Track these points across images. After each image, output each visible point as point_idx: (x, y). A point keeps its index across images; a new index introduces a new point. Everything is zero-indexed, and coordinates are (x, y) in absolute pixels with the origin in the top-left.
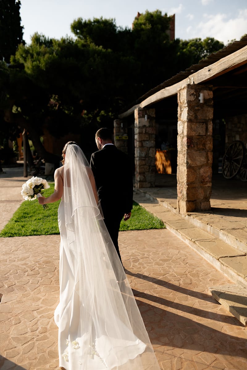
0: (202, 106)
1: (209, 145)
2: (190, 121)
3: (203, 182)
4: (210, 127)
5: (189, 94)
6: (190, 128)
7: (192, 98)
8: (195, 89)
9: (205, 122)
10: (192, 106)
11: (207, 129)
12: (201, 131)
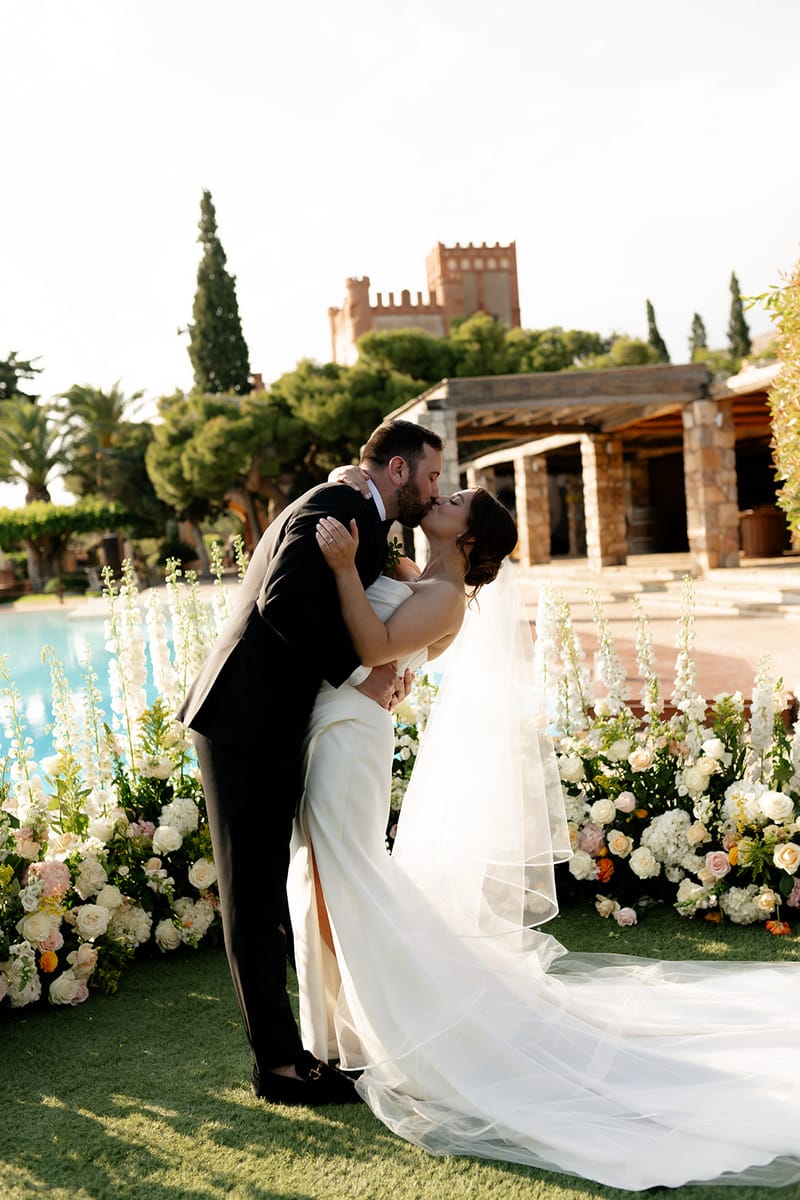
0: (536, 473)
1: (546, 506)
2: (529, 486)
3: (542, 539)
4: (546, 491)
5: (525, 463)
6: (528, 493)
7: (528, 467)
8: (530, 459)
9: (540, 487)
10: (529, 474)
11: (542, 493)
12: (536, 493)
